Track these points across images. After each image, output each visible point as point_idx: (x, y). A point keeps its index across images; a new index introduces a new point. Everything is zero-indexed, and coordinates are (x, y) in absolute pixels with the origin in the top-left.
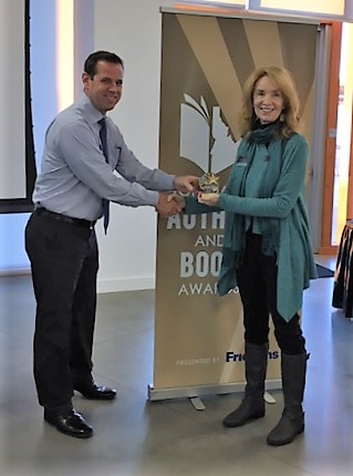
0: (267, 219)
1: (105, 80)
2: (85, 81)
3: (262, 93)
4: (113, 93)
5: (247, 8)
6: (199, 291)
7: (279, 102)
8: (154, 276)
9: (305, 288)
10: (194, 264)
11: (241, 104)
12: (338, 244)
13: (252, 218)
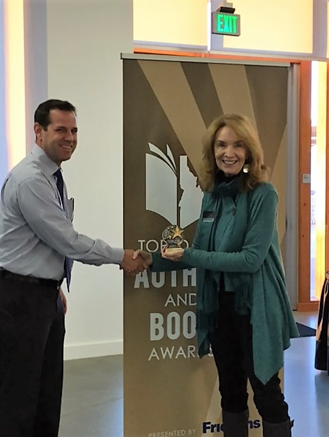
0: (238, 274)
1: (59, 130)
2: (37, 132)
3: (223, 144)
4: (69, 142)
5: (209, 49)
6: (171, 356)
7: (242, 153)
8: (122, 340)
9: (285, 349)
10: (165, 325)
11: (202, 156)
12: (318, 298)
13: (222, 274)
